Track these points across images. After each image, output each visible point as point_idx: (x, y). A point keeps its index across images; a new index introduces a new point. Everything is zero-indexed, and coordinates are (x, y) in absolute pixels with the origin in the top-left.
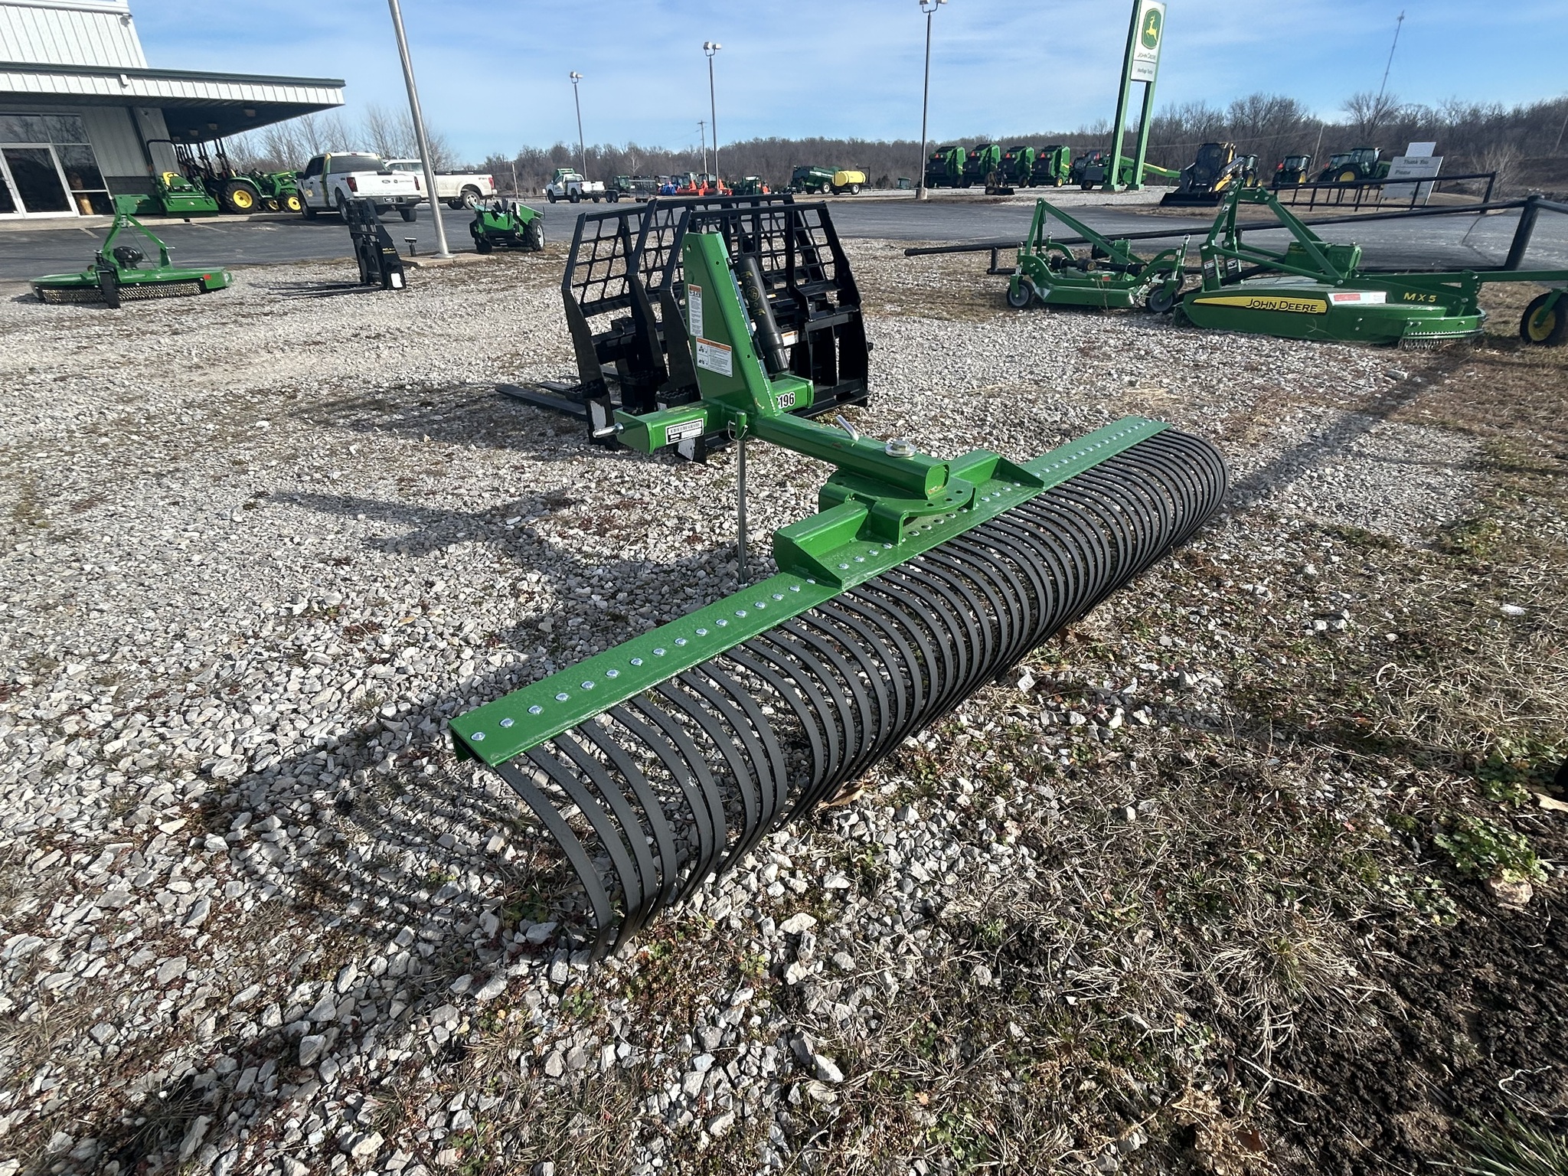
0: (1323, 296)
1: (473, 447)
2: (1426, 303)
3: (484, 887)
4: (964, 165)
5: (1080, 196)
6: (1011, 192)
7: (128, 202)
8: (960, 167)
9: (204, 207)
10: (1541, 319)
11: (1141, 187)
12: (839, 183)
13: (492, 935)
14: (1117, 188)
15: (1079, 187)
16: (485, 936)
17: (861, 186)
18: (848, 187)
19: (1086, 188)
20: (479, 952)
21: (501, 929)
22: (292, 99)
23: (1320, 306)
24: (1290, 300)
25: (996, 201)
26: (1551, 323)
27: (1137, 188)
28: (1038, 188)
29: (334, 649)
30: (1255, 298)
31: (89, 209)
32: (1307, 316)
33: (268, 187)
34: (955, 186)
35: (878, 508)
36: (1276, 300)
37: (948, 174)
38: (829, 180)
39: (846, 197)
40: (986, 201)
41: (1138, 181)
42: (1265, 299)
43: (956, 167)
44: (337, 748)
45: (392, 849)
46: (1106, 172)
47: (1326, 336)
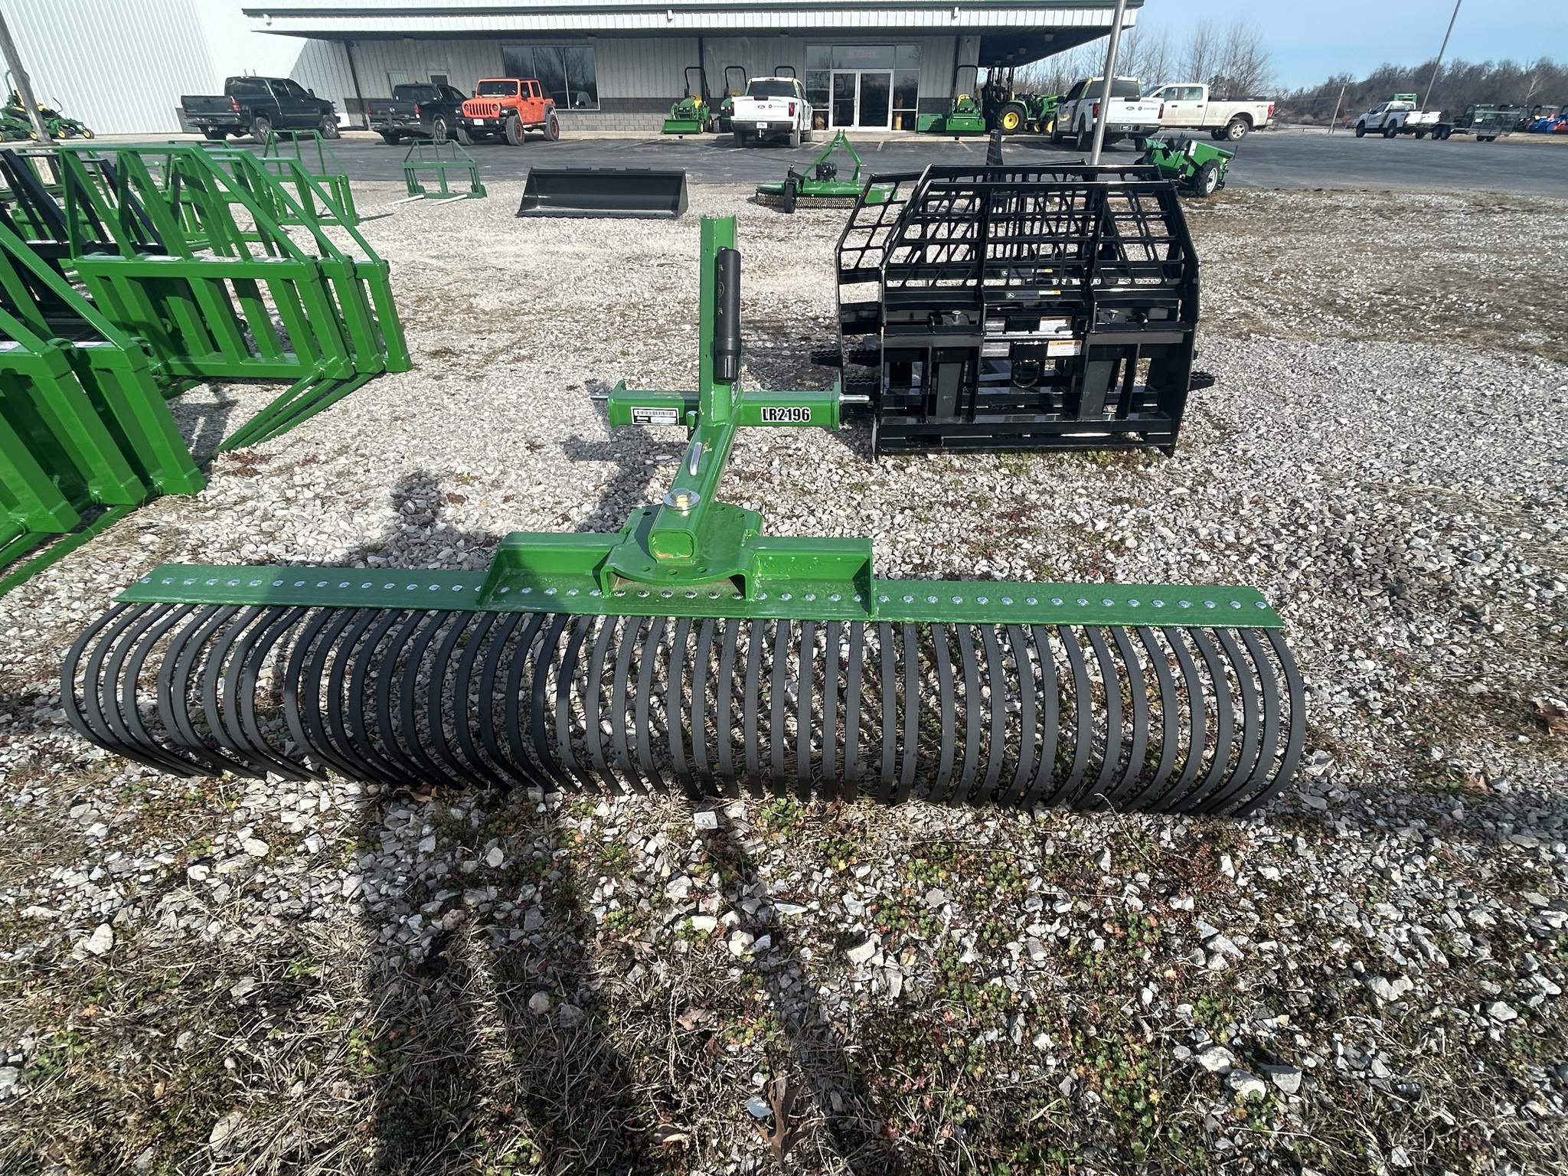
7: (925, 120)
9: (976, 127)
22: (1086, 23)
31: (899, 125)
33: (1037, 111)
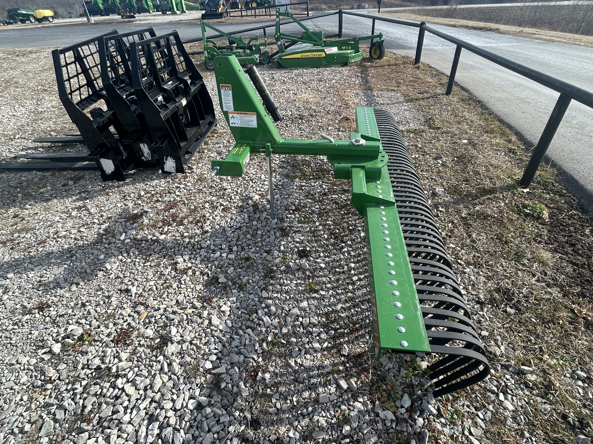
0: (323, 51)
1: (28, 206)
2: (348, 49)
3: (364, 404)
4: (103, 4)
5: (160, 17)
6: (135, 17)
8: (101, 6)
10: (375, 51)
11: (187, 11)
12: (39, 17)
13: (394, 418)
14: (178, 12)
15: (160, 13)
16: (392, 421)
17: (53, 17)
18: (46, 18)
19: (164, 13)
20: (398, 428)
21: (394, 413)
23: (323, 55)
24: (314, 53)
25: (130, 21)
26: (378, 52)
27: (185, 12)
28: (142, 14)
29: (124, 356)
30: (302, 54)
32: (320, 59)
34: (102, 15)
35: (369, 168)
36: (309, 54)
37: (96, 9)
38: (32, 16)
39: (46, 24)
40: (123, 22)
41: (185, 9)
42: (305, 54)
43: (98, 6)
44: (210, 401)
45: (305, 422)
46: (171, 6)
47: (327, 65)
